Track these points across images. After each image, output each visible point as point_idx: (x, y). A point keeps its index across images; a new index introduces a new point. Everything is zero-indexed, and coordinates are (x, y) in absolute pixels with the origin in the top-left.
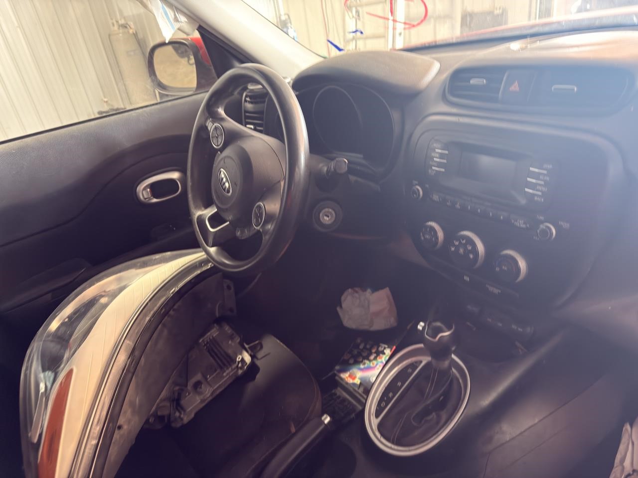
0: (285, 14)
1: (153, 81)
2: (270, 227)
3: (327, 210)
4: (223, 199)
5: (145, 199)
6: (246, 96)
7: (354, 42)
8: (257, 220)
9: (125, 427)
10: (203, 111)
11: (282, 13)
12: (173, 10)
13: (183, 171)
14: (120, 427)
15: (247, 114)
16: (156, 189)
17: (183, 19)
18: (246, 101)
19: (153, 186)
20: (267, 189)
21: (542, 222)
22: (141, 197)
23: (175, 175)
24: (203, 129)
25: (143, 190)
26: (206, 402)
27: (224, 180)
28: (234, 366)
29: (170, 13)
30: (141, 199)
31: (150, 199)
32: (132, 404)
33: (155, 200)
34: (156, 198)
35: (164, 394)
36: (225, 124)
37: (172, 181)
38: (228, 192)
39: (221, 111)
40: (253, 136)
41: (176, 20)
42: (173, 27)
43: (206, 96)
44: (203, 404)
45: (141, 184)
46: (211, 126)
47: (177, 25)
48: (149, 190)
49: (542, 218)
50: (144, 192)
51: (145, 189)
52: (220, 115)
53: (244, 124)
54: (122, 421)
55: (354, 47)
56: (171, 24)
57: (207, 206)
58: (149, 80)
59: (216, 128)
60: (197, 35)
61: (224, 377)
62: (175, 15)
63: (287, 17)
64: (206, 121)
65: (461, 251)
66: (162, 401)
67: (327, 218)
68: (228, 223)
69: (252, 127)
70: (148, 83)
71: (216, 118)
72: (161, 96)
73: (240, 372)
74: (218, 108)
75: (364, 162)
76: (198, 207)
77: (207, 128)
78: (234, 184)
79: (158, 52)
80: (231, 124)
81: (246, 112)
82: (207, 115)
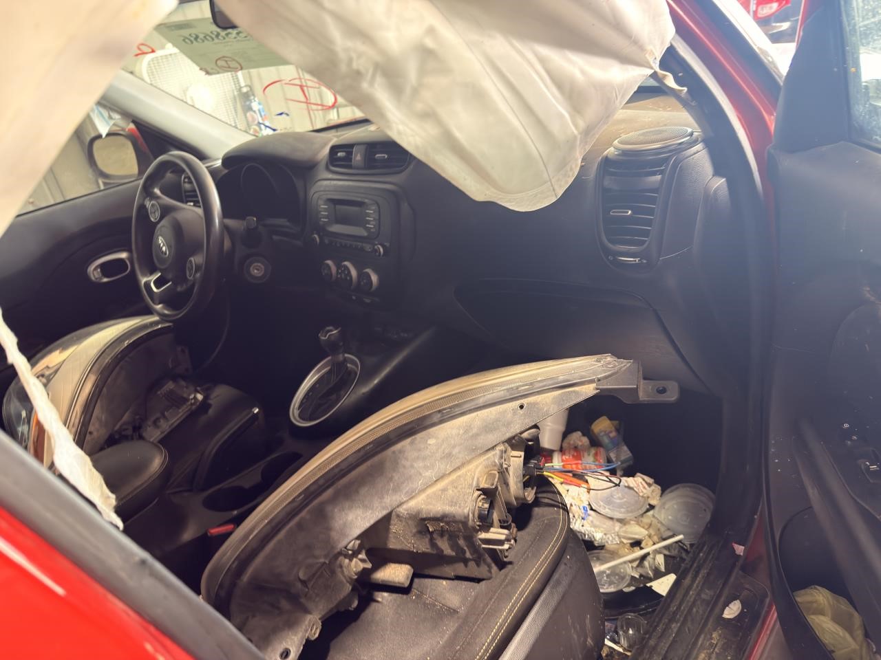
0: (246, 86)
1: (94, 171)
2: (198, 275)
3: (256, 264)
4: (162, 261)
5: (96, 279)
6: (185, 178)
7: (335, 110)
8: (190, 272)
9: (95, 434)
10: (141, 192)
11: (243, 84)
12: (107, 110)
13: (129, 250)
14: (91, 433)
15: (188, 194)
16: (106, 269)
17: (117, 116)
18: (184, 182)
19: (102, 266)
20: (195, 248)
21: (376, 245)
22: (93, 278)
23: (124, 255)
24: (142, 208)
25: (93, 271)
26: (166, 433)
27: (161, 245)
28: (189, 403)
29: (105, 113)
30: (92, 280)
31: (101, 279)
32: (99, 420)
33: (105, 280)
34: (107, 277)
35: (126, 417)
36: (160, 201)
37: (121, 260)
38: (166, 254)
39: (157, 191)
40: (184, 208)
41: (110, 118)
42: (108, 123)
43: (141, 182)
44: (163, 435)
45: (92, 265)
46: (148, 204)
47: (112, 122)
48: (99, 270)
49: (377, 243)
50: (95, 273)
51: (95, 269)
52: (155, 194)
53: (185, 201)
54: (91, 428)
55: (336, 117)
56: (107, 122)
57: (152, 272)
58: (90, 171)
59: (153, 205)
60: (132, 126)
61: (180, 413)
62: (109, 114)
63: (249, 89)
64: (144, 200)
65: (343, 276)
66: (125, 424)
67: (257, 270)
68: (170, 283)
69: (192, 204)
70: (90, 174)
71: (153, 196)
72: (105, 184)
73: (194, 407)
74: (154, 188)
75: (288, 224)
76: (144, 275)
77: (145, 206)
78: (169, 247)
79: (97, 144)
80: (167, 200)
81: (186, 192)
82: (144, 194)
